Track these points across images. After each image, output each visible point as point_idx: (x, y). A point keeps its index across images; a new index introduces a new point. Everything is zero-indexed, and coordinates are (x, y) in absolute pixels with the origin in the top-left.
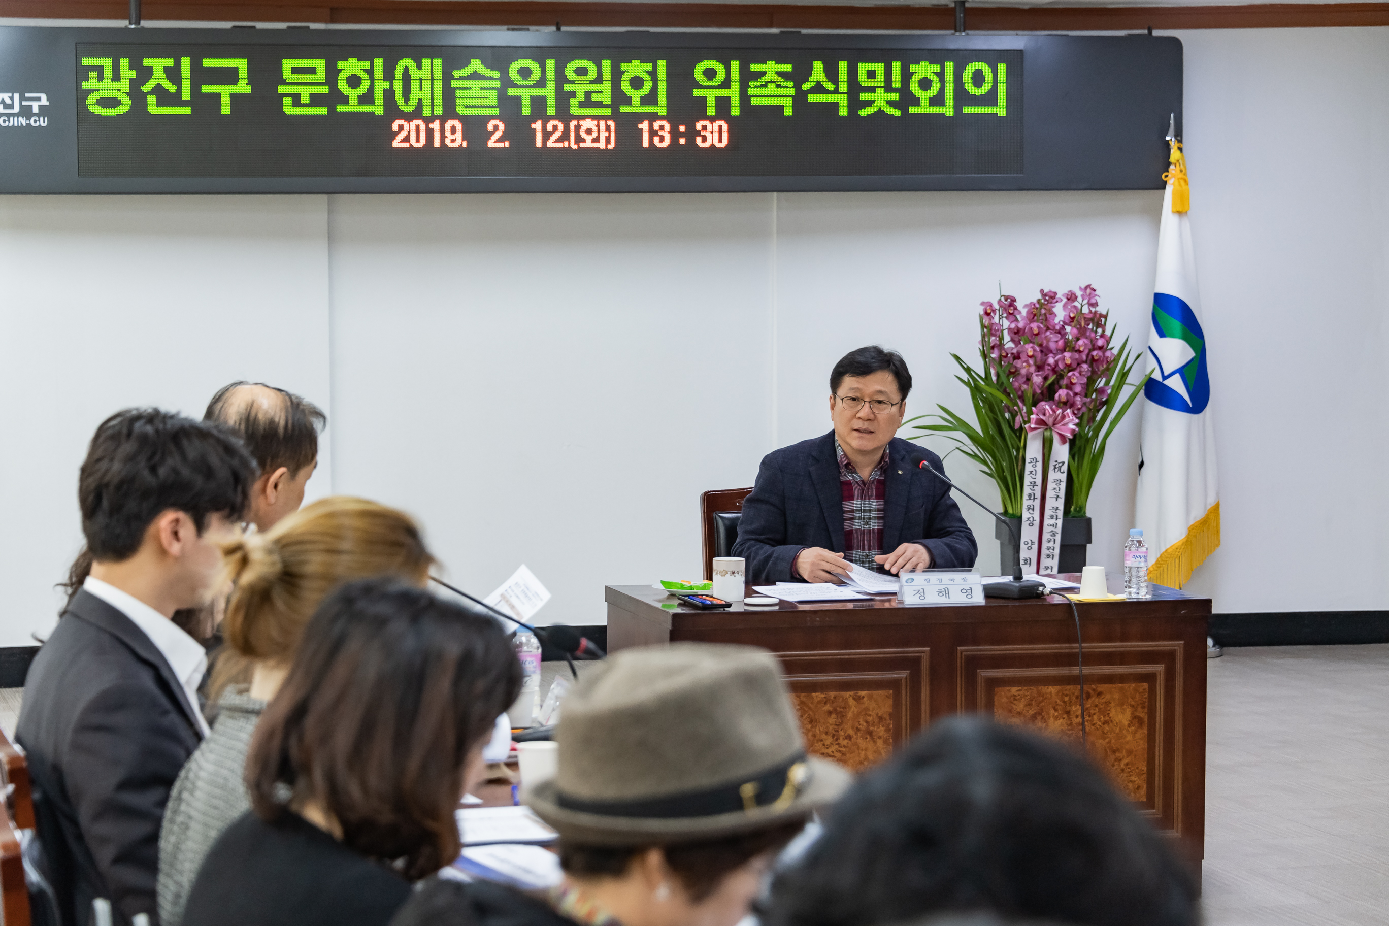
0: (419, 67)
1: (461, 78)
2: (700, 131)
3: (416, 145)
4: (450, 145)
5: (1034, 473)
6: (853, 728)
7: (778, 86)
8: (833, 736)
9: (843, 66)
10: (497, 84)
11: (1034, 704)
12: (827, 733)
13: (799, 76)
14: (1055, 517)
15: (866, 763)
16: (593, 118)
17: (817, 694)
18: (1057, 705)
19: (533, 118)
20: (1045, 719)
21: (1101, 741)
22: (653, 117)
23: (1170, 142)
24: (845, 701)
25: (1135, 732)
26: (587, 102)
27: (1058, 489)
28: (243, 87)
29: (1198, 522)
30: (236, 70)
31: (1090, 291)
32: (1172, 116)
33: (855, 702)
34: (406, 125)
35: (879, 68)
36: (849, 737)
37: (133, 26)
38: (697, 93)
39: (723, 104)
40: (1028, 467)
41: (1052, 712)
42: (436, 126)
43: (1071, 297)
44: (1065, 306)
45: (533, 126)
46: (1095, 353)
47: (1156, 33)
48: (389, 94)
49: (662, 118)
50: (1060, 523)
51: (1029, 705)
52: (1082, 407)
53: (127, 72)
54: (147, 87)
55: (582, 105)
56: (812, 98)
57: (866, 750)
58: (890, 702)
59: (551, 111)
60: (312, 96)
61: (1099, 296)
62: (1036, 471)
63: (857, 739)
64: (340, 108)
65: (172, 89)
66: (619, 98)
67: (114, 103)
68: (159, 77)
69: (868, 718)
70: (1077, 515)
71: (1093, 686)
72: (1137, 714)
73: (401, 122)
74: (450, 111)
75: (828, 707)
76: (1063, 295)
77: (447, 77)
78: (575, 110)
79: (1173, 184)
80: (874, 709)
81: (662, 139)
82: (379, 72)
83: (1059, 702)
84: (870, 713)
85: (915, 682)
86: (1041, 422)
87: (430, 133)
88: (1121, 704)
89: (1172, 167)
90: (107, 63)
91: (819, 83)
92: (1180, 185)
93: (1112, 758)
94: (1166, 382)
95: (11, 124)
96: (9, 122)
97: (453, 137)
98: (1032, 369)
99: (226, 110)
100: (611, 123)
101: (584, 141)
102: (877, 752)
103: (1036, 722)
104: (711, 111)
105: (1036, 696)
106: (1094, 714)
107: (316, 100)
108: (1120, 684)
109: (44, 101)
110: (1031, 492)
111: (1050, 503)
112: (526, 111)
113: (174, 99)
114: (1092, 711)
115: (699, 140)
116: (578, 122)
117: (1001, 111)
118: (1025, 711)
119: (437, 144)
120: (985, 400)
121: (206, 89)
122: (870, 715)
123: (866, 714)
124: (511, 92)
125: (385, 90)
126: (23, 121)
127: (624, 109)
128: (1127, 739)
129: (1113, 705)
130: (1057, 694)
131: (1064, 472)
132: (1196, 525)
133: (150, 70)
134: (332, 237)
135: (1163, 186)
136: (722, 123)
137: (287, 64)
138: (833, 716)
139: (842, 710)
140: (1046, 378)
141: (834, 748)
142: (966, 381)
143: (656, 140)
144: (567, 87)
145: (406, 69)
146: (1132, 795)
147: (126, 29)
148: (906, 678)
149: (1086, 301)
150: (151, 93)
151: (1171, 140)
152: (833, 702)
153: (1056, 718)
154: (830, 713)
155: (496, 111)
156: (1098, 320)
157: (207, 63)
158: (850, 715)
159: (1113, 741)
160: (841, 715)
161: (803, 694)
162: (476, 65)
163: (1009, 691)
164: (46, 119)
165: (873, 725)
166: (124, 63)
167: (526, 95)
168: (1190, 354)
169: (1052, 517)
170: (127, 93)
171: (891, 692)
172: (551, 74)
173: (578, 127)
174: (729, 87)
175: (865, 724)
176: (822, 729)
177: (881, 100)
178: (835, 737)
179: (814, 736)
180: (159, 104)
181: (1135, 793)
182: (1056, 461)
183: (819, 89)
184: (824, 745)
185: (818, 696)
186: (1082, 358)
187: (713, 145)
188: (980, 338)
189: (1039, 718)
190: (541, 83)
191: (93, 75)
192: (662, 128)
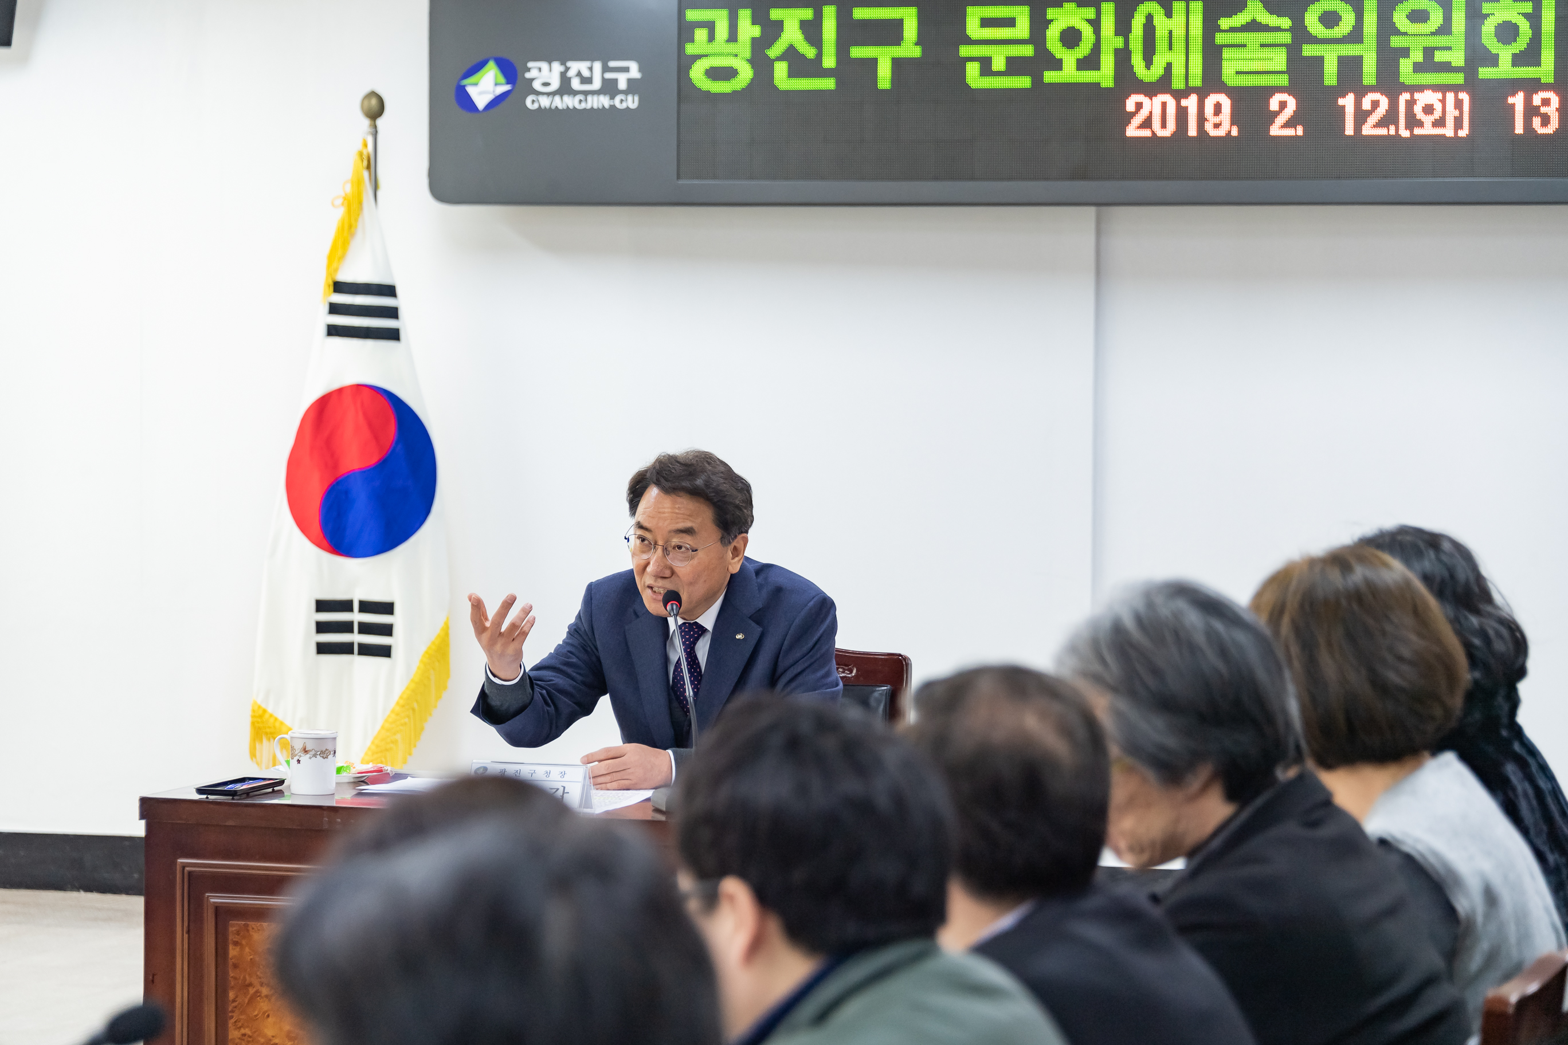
0: (1169, 14)
1: (1232, 30)
3: (1161, 133)
4: (1213, 133)
10: (1286, 38)
16: (1435, 88)
19: (1341, 90)
22: (1533, 86)
26: (1428, 64)
28: (910, 48)
30: (899, 23)
34: (1146, 102)
42: (1191, 103)
45: (1341, 102)
48: (1123, 57)
49: (1547, 87)
53: (748, 30)
54: (775, 51)
55: (1418, 68)
59: (1369, 77)
60: (1010, 60)
64: (1050, 77)
65: (810, 52)
66: (1478, 56)
67: (727, 73)
68: (792, 35)
73: (1140, 98)
74: (1212, 80)
77: (1210, 28)
78: (1407, 77)
81: (1546, 120)
82: (1108, 21)
87: (1182, 114)
90: (720, 18)
95: (589, 106)
96: (586, 103)
97: (1217, 120)
99: (884, 82)
100: (1464, 96)
101: (1420, 124)
107: (1015, 66)
109: (635, 73)
112: (1330, 78)
113: (813, 68)
116: (1412, 96)
119: (1192, 132)
121: (857, 52)
124: (1309, 50)
125: (1117, 51)
126: (604, 101)
127: (1485, 73)
133: (779, 25)
137: (974, 15)
143: (1536, 122)
144: (1396, 42)
145: (1150, 18)
150: (779, 59)
155: (1284, 80)
157: (860, 13)
162: (1255, 9)
164: (636, 97)
166: (745, 16)
167: (1331, 59)
170: (748, 60)
172: (1371, 20)
173: (1411, 104)
180: (792, 74)
190: (1356, 36)
191: (701, 34)
192: (1546, 102)
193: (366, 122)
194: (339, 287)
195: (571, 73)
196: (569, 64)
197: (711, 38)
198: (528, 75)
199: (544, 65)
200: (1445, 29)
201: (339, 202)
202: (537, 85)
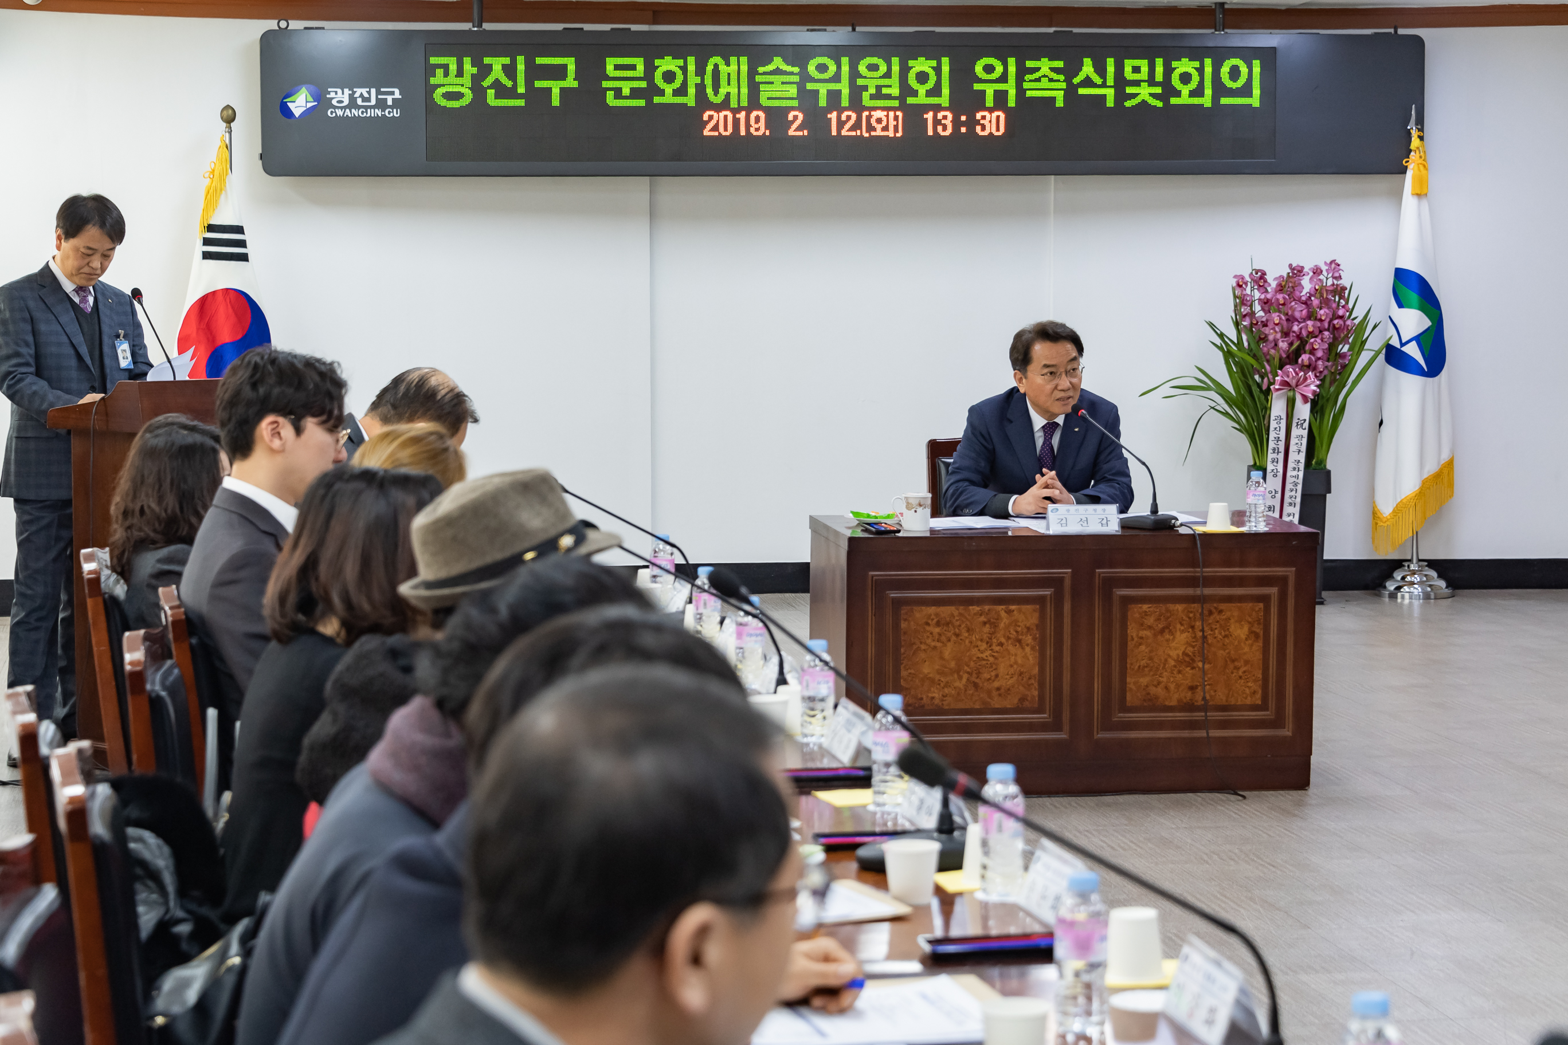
0: (728, 64)
1: (765, 74)
2: (979, 120)
3: (724, 134)
4: (755, 134)
5: (1278, 429)
6: (1004, 636)
7: (1051, 80)
8: (987, 643)
9: (1110, 63)
10: (796, 79)
11: (1162, 619)
12: (982, 640)
13: (1070, 71)
14: (1297, 469)
15: (1015, 666)
16: (883, 109)
17: (974, 607)
18: (1183, 620)
19: (829, 109)
20: (1172, 632)
21: (1221, 652)
22: (937, 108)
23: (1411, 131)
24: (998, 613)
25: (1251, 646)
26: (878, 95)
27: (1300, 444)
28: (571, 82)
29: (1432, 475)
30: (564, 67)
31: (1334, 266)
32: (1414, 106)
33: (1006, 615)
34: (715, 115)
35: (1144, 64)
36: (1001, 644)
37: (476, 29)
38: (977, 87)
39: (1001, 97)
40: (1273, 424)
41: (1178, 626)
42: (742, 115)
43: (1317, 271)
44: (1311, 279)
45: (829, 116)
46: (1335, 322)
47: (1401, 31)
48: (701, 88)
49: (945, 109)
50: (1301, 474)
51: (1158, 619)
52: (1324, 370)
53: (469, 68)
54: (486, 83)
55: (872, 97)
56: (1082, 91)
57: (1016, 655)
58: (1036, 615)
59: (845, 102)
60: (632, 90)
61: (1343, 271)
62: (1280, 427)
63: (1008, 645)
64: (657, 100)
65: (509, 84)
66: (907, 91)
67: (458, 96)
68: (497, 74)
69: (1018, 628)
70: (1318, 468)
71: (1215, 605)
72: (1254, 629)
73: (711, 113)
74: (754, 102)
75: (983, 619)
76: (1309, 270)
77: (752, 73)
78: (866, 101)
79: (1413, 169)
80: (1022, 621)
81: (945, 128)
82: (691, 67)
83: (1184, 617)
84: (1019, 624)
85: (1058, 599)
86: (1285, 384)
87: (736, 122)
88: (1240, 620)
89: (1412, 153)
90: (452, 63)
91: (1088, 78)
92: (1419, 170)
93: (1231, 666)
94: (1404, 349)
95: (369, 115)
96: (367, 114)
97: (757, 126)
98: (1279, 335)
99: (556, 102)
100: (899, 114)
101: (875, 130)
102: (1025, 657)
103: (1164, 634)
104: (990, 102)
105: (1164, 612)
106: (1216, 629)
107: (635, 93)
108: (1239, 603)
109: (397, 95)
110: (1275, 446)
111: (1293, 456)
112: (823, 102)
113: (512, 93)
114: (1214, 627)
115: (978, 129)
116: (870, 113)
117: (1255, 101)
118: (1154, 626)
119: (743, 133)
120: (1236, 364)
121: (538, 84)
122: (1019, 626)
123: (1016, 625)
124: (810, 86)
125: (697, 85)
126: (379, 112)
127: (910, 100)
128: (1245, 651)
129: (1232, 621)
130: (1183, 611)
131: (1305, 429)
132: (1429, 478)
133: (490, 67)
134: (653, 214)
135: (1403, 171)
136: (1000, 113)
137: (610, 63)
138: (988, 626)
139: (995, 621)
140: (1291, 344)
141: (988, 653)
142: (1219, 345)
143: (940, 128)
144: (860, 82)
145: (716, 66)
146: (1249, 698)
147: (470, 31)
148: (1051, 594)
149: (1330, 275)
150: (489, 87)
151: (1412, 128)
152: (987, 614)
153: (1182, 632)
154: (985, 623)
155: (795, 103)
156: (1340, 291)
157: (539, 61)
158: (1002, 625)
159: (1232, 652)
160: (994, 625)
161: (962, 607)
162: (778, 62)
163: (1141, 608)
164: (399, 110)
165: (1022, 634)
166: (467, 61)
167: (823, 90)
168: (1427, 323)
169: (1294, 469)
170: (469, 88)
171: (1038, 606)
172: (845, 69)
173: (869, 117)
174: (1006, 81)
175: (1015, 633)
176: (977, 637)
177: (1144, 93)
178: (989, 644)
179: (971, 642)
180: (496, 98)
181: (1251, 697)
182: (1299, 419)
183: (1088, 82)
184: (979, 650)
185: (975, 609)
186: (1324, 325)
187: (991, 133)
188: (1233, 308)
189: (1167, 631)
190: (837, 78)
191: (440, 72)
192: (945, 117)
193: (224, 125)
194: (211, 228)
195: (357, 95)
196: (355, 90)
197: (446, 74)
198: (328, 96)
199: (339, 91)
200: (888, 75)
201: (207, 175)
202: (334, 102)
